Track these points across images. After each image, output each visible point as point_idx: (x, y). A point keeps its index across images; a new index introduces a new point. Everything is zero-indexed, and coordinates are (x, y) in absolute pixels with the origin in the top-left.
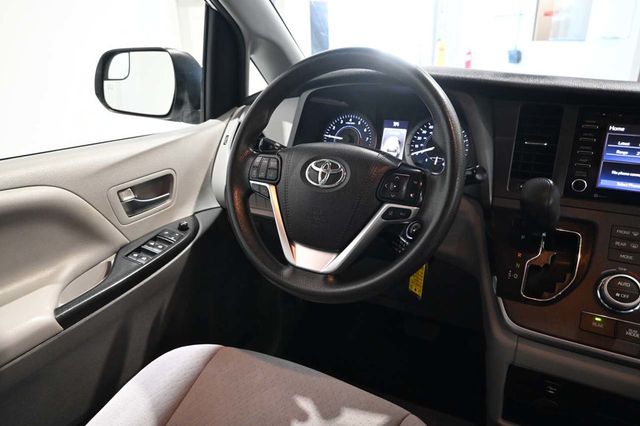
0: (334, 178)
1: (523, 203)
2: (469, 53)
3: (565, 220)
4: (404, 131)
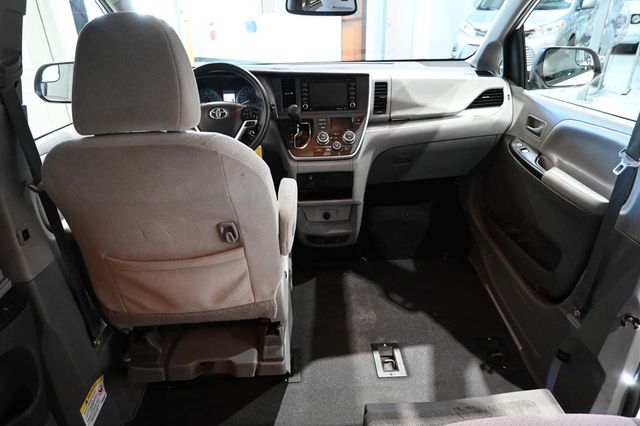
0: (223, 114)
1: (290, 115)
2: (212, 24)
3: (304, 120)
4: (233, 95)
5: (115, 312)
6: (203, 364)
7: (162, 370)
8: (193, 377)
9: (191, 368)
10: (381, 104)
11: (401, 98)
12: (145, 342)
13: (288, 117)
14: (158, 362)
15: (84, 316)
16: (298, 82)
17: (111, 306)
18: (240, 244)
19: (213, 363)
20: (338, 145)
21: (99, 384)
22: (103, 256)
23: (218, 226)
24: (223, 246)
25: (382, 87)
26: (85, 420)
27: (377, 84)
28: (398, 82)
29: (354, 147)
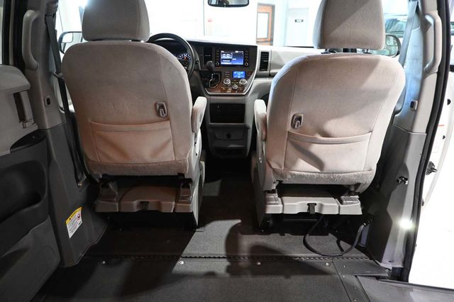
5: (93, 161)
6: (141, 202)
7: (117, 204)
8: (136, 210)
9: (135, 205)
10: (264, 65)
11: (277, 62)
12: (108, 187)
13: (206, 70)
14: (115, 199)
15: (74, 164)
16: (213, 50)
17: (91, 157)
18: (167, 118)
19: (148, 202)
20: (236, 87)
21: (78, 212)
22: (89, 121)
23: (156, 104)
24: (158, 118)
25: (265, 55)
26: (68, 230)
27: (262, 53)
28: (276, 53)
29: (246, 88)
